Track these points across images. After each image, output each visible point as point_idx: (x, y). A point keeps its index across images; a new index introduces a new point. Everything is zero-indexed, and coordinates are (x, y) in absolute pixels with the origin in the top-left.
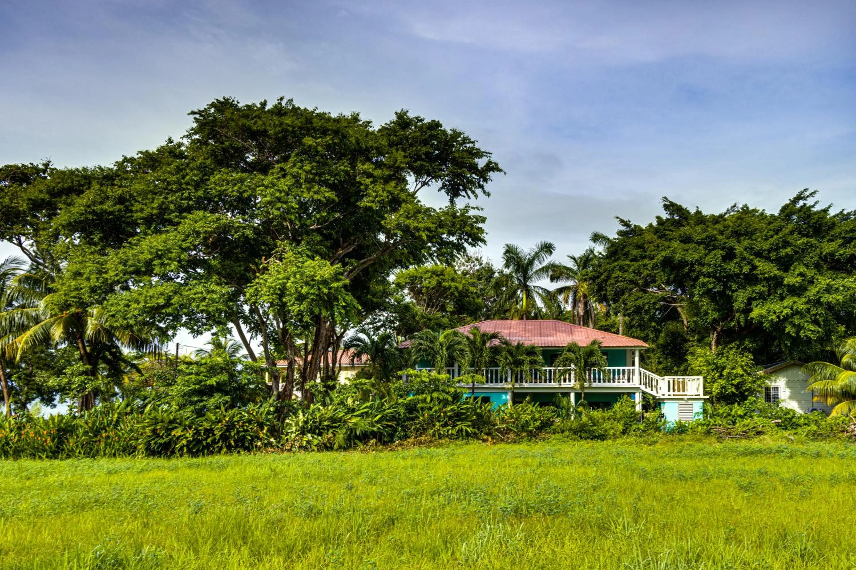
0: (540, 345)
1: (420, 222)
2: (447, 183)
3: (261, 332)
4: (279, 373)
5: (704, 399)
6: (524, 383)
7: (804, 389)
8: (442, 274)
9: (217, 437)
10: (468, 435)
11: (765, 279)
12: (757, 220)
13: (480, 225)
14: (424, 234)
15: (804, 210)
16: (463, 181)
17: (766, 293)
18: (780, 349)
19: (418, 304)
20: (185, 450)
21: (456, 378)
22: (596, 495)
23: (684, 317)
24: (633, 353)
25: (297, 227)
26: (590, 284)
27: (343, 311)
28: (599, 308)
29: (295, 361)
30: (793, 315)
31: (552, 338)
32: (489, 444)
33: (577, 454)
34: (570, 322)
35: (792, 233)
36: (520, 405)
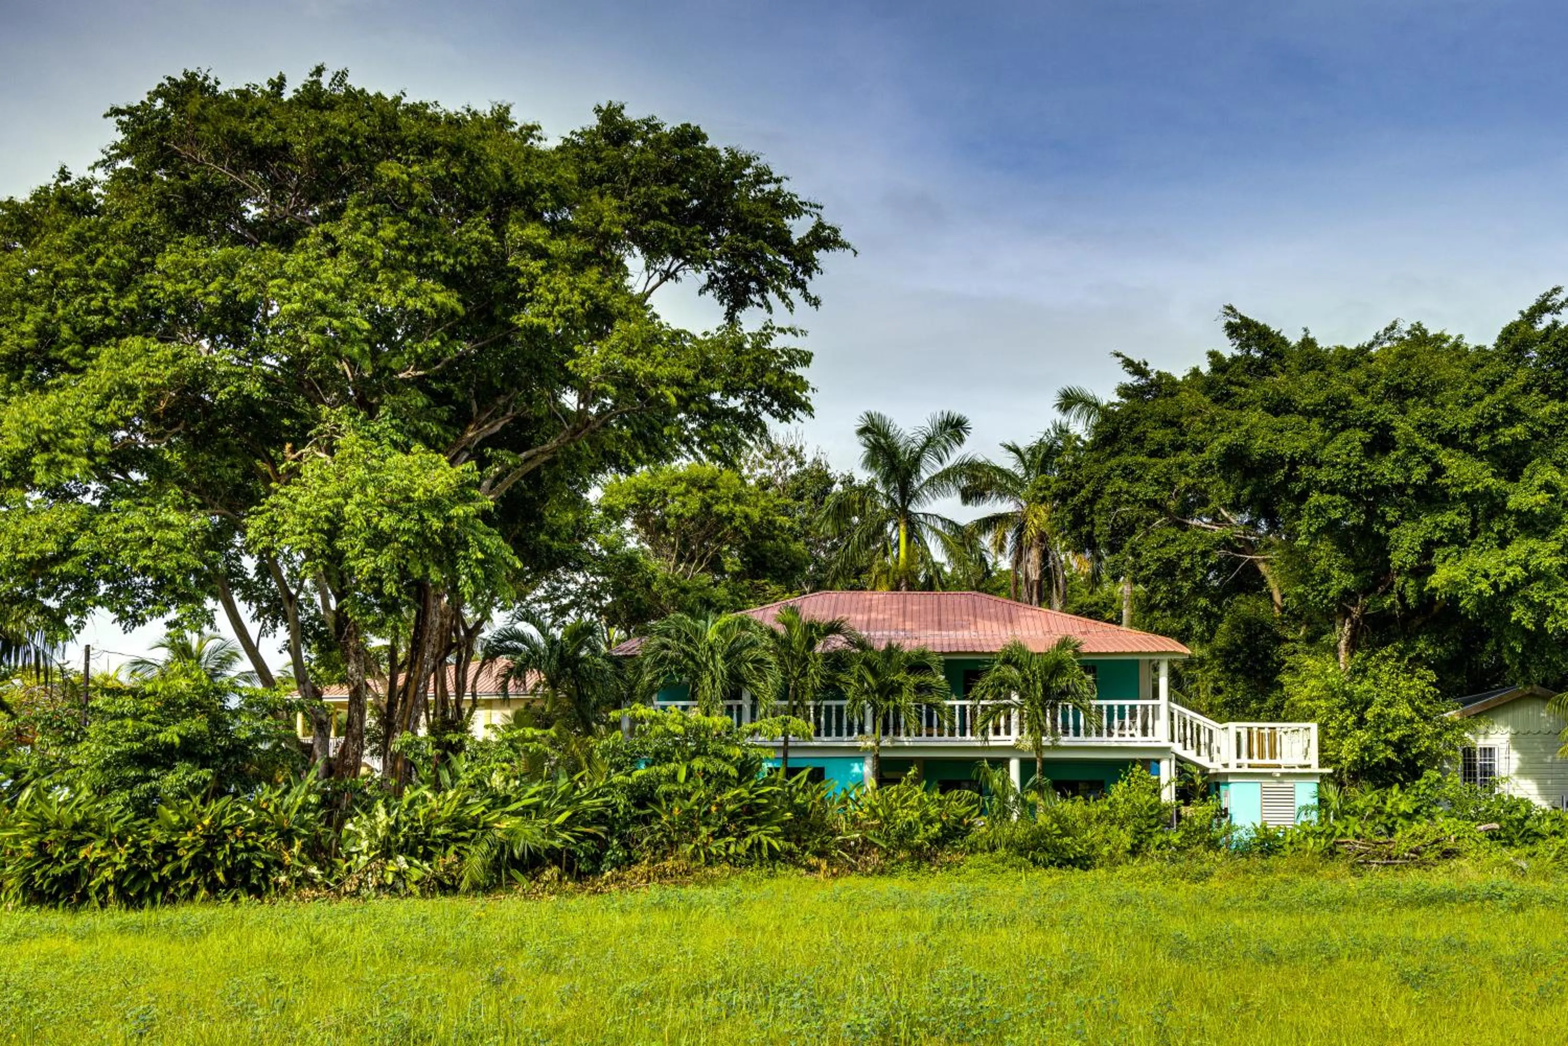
0: (938, 650)
1: (660, 364)
2: (720, 275)
3: (285, 619)
4: (328, 716)
5: (1322, 776)
6: (903, 737)
7: (1553, 753)
8: (712, 484)
9: (185, 864)
10: (774, 855)
11: (1465, 496)
12: (1445, 360)
13: (799, 371)
14: (668, 393)
15: (1554, 336)
16: (757, 268)
17: (1467, 531)
18: (1500, 659)
19: (658, 555)
20: (111, 890)
21: (747, 726)
22: (1069, 995)
23: (1273, 585)
24: (1156, 669)
25: (366, 375)
26: (1056, 509)
27: (478, 572)
28: (1074, 563)
29: (368, 686)
30: (1528, 581)
31: (966, 633)
32: (821, 876)
33: (1024, 901)
34: (1009, 596)
35: (1526, 389)
36: (895, 787)
